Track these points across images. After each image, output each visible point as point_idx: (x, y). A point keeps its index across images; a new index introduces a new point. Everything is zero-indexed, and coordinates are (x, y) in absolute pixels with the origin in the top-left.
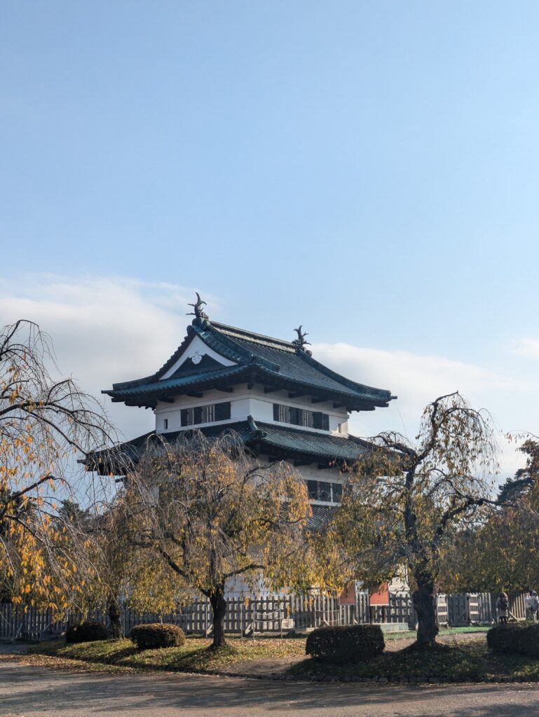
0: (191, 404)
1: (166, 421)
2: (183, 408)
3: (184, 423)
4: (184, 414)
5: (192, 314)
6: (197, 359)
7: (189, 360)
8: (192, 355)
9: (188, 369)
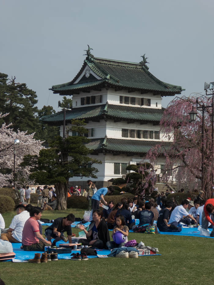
0: (85, 95)
1: (77, 102)
2: (82, 97)
3: (82, 104)
4: (82, 100)
5: (86, 55)
6: (88, 75)
7: (85, 75)
8: (86, 73)
9: (84, 80)
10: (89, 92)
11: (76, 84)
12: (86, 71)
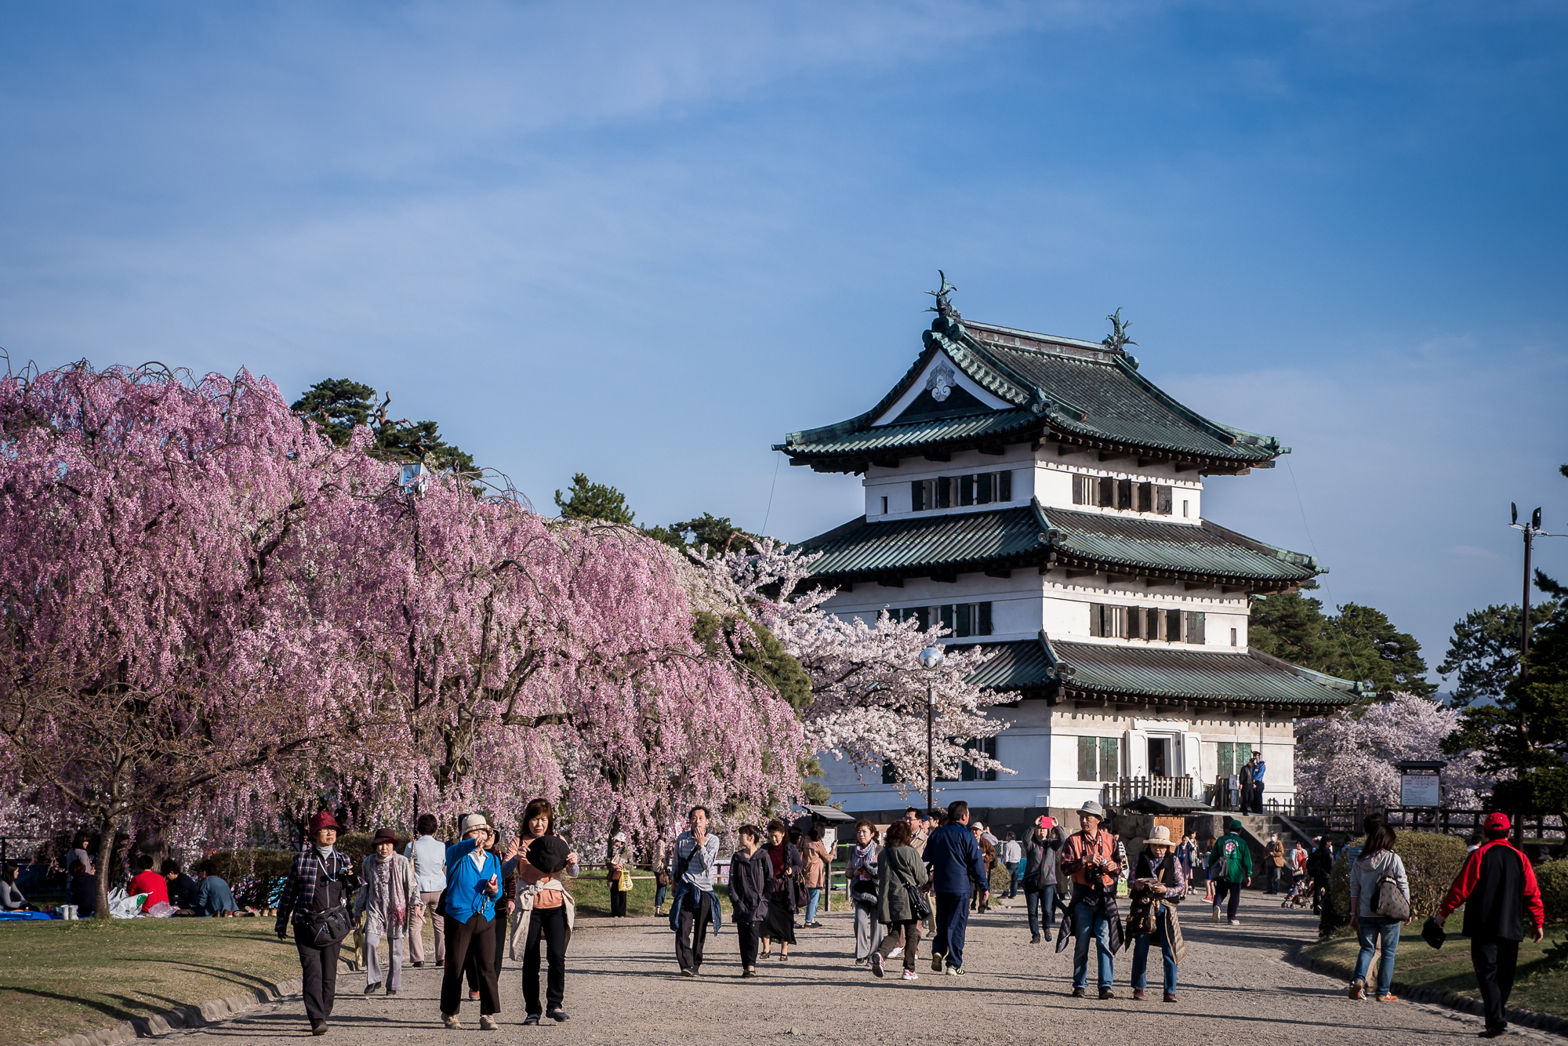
0: (930, 472)
1: (885, 499)
2: (916, 478)
3: (917, 505)
4: (918, 488)
5: (931, 309)
6: (941, 392)
7: (927, 393)
8: (932, 384)
9: (926, 410)
10: (946, 458)
11: (886, 427)
12: (934, 374)
